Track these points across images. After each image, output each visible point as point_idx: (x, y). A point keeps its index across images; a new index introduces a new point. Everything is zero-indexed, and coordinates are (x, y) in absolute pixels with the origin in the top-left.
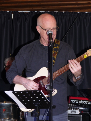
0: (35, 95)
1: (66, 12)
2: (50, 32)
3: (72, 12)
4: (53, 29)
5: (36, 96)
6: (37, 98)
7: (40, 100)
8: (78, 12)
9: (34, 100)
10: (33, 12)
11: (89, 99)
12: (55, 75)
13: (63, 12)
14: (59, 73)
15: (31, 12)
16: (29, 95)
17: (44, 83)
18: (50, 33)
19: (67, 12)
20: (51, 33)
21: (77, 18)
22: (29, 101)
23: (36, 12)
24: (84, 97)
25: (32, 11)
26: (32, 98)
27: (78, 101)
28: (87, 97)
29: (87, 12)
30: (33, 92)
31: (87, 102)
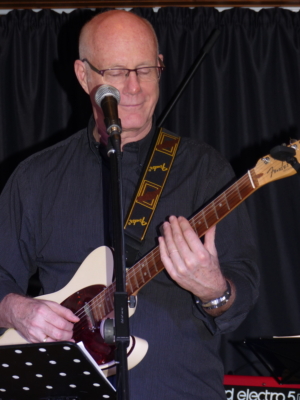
0: (53, 362)
1: (166, 9)
2: (108, 94)
3: (192, 8)
4: (135, 70)
5: (58, 368)
6: (62, 374)
7: (73, 386)
8: (221, 9)
9: (50, 387)
10: (24, 12)
11: (283, 382)
12: (138, 275)
13: (156, 10)
14: (152, 269)
15: (17, 12)
16: (29, 364)
17: (96, 313)
18: (106, 98)
19: (172, 9)
20: (111, 97)
21: (217, 33)
22: (26, 389)
23: (37, 10)
24: (260, 375)
25: (21, 9)
26: (39, 376)
27: (232, 392)
28: (274, 375)
29: (257, 9)
30: (43, 350)
31: (272, 394)
